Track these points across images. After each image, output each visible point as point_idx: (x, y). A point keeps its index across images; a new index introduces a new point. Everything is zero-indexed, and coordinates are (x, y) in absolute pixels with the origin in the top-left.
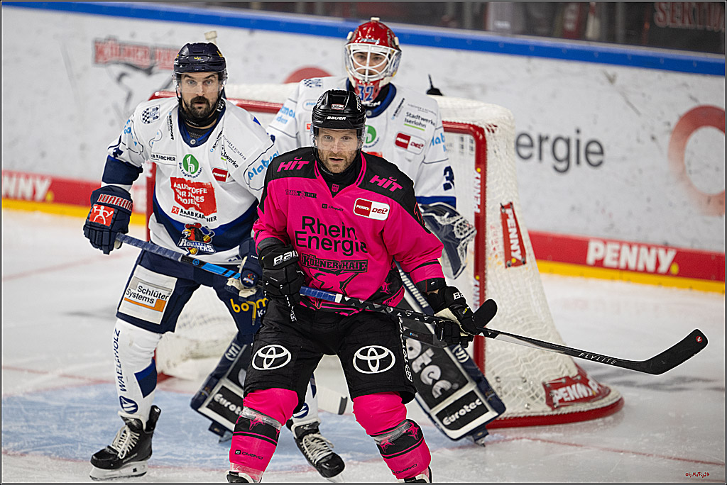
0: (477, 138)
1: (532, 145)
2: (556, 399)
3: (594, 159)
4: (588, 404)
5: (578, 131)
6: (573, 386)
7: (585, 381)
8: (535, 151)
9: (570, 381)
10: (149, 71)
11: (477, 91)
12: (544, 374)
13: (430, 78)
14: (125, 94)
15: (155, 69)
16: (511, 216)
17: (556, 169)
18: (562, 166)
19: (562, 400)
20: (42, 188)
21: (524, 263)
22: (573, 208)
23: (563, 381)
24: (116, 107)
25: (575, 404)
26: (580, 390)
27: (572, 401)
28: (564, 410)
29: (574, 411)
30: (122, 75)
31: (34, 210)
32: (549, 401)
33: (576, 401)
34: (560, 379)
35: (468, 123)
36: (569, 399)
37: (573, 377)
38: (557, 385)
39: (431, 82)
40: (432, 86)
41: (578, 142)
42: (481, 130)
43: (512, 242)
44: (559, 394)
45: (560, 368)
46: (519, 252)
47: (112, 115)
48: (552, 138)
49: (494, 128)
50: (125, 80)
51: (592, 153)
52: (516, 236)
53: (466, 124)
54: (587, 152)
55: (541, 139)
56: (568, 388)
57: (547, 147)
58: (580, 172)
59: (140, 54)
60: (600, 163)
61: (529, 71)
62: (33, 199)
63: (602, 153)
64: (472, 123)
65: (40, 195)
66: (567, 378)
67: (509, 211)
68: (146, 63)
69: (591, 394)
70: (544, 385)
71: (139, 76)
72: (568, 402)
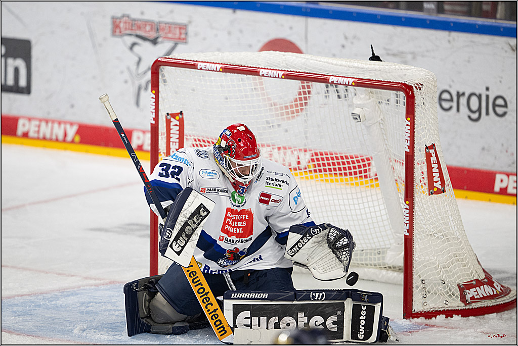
0: (407, 94)
1: (451, 100)
2: (468, 297)
3: (500, 110)
4: (493, 301)
5: (487, 89)
6: (482, 287)
7: (490, 283)
8: (454, 104)
9: (479, 283)
10: (154, 42)
11: (409, 57)
12: (458, 277)
13: (372, 48)
14: (137, 59)
15: (160, 40)
16: (434, 155)
17: (469, 117)
18: (475, 116)
19: (472, 298)
20: (72, 131)
21: (444, 191)
22: (483, 149)
23: (474, 282)
24: (128, 69)
25: (483, 301)
26: (487, 290)
27: (481, 298)
28: (475, 306)
29: (482, 306)
30: (134, 44)
31: (65, 149)
32: (463, 298)
33: (484, 298)
34: (471, 281)
35: (401, 82)
36: (478, 297)
37: (482, 280)
38: (469, 286)
39: (373, 51)
40: (373, 54)
41: (487, 97)
42: (411, 88)
43: (434, 174)
44: (470, 293)
45: (472, 273)
46: (440, 183)
47: (126, 75)
48: (467, 95)
49: (421, 86)
50: (136, 48)
51: (498, 106)
52: (438, 170)
53: (399, 83)
54: (494, 105)
55: (459, 95)
56: (478, 288)
57: (463, 101)
58: (489, 120)
59: (148, 28)
60: (505, 114)
61: (449, 41)
62: (64, 141)
63: (506, 106)
64: (403, 82)
65: (69, 138)
66: (477, 280)
67: (432, 151)
68: (153, 35)
69: (495, 293)
70: (459, 286)
71: (147, 45)
72: (477, 299)
